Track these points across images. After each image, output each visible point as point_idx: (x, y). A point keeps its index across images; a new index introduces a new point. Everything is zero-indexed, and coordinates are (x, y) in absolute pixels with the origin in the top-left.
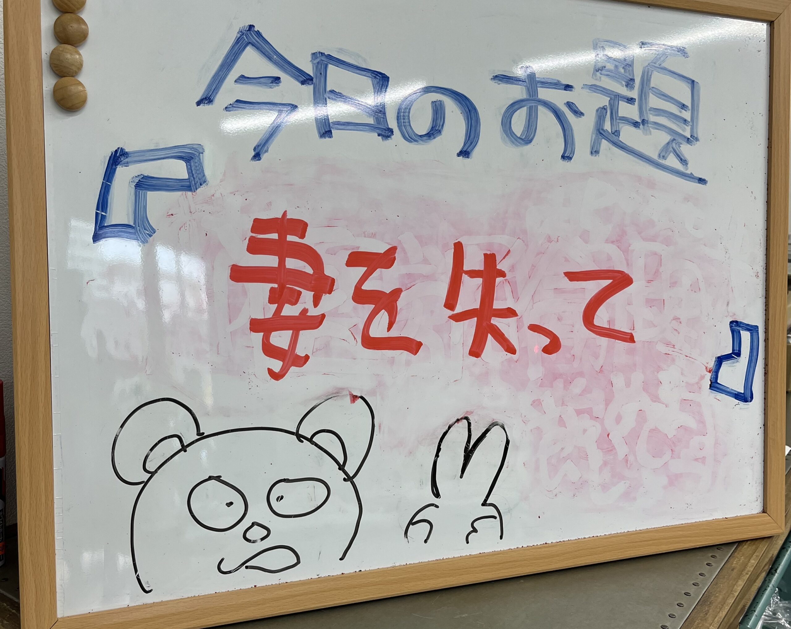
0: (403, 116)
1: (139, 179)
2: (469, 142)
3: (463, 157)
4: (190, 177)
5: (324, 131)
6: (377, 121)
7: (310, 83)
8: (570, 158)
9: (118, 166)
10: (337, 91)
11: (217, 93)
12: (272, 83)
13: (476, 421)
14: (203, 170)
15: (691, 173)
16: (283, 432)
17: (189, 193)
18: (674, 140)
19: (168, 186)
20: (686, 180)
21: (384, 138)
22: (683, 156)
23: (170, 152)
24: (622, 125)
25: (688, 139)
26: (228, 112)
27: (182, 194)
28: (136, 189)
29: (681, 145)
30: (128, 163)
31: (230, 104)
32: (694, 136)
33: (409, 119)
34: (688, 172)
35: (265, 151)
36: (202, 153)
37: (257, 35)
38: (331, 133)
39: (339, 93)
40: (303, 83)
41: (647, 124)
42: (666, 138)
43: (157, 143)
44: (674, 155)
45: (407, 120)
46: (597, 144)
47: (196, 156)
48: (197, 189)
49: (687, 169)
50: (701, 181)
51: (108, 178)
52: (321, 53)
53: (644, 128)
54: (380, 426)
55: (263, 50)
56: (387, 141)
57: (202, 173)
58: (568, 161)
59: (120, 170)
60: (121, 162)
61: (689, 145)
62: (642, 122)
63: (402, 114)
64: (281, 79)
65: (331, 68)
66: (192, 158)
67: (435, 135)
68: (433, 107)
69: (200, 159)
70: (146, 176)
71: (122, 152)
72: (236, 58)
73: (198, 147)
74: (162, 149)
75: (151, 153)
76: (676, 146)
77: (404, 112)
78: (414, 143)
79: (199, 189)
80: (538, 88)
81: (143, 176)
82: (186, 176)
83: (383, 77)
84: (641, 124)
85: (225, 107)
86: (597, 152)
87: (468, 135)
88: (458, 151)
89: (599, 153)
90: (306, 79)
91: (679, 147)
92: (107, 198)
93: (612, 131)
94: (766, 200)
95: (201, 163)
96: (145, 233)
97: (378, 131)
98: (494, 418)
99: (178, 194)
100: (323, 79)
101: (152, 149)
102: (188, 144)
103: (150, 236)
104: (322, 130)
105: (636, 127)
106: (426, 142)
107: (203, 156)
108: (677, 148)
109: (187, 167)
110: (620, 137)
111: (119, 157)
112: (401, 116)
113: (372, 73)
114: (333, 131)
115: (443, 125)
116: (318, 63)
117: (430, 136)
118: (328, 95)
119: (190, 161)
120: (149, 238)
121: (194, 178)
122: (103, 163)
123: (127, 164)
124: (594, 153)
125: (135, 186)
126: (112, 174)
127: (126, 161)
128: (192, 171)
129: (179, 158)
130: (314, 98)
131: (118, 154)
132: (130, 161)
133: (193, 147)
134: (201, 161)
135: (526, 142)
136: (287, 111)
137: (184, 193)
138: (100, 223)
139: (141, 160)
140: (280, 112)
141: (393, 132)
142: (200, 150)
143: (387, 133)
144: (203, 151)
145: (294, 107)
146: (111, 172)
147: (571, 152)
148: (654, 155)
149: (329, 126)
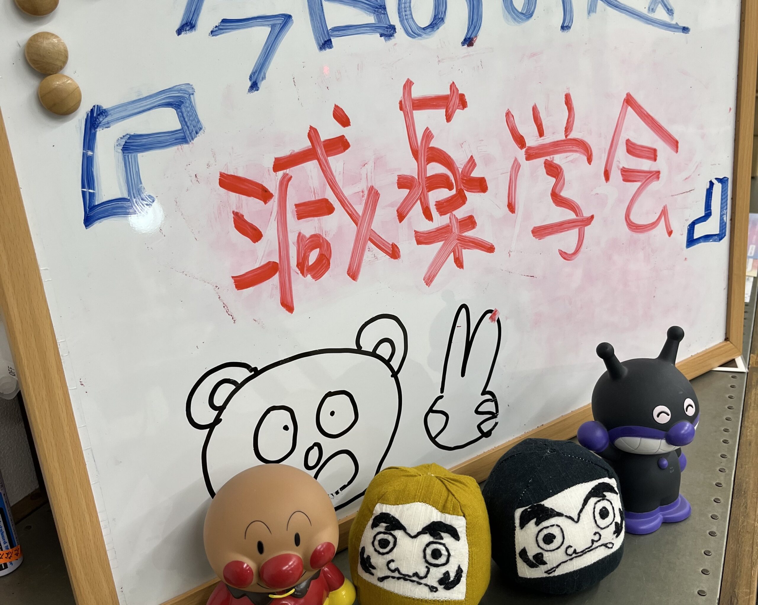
0: (405, 8)
1: (125, 141)
2: (472, 27)
3: (467, 46)
4: (183, 126)
5: (323, 42)
6: (377, 19)
8: (569, 28)
9: (98, 130)
11: (198, 15)
14: (196, 115)
15: (677, 23)
17: (185, 146)
19: (160, 142)
20: (671, 31)
21: (386, 38)
22: (670, 5)
23: (156, 100)
26: (214, 37)
27: (177, 149)
28: (123, 153)
30: (108, 123)
31: (216, 27)
33: (410, 10)
34: (674, 22)
35: (262, 78)
36: (193, 94)
38: (331, 42)
43: (138, 92)
44: (662, 6)
45: (408, 13)
46: (594, 7)
47: (186, 99)
48: (193, 139)
49: (672, 19)
50: (685, 30)
51: (88, 146)
56: (391, 41)
57: (196, 119)
58: (567, 31)
59: (101, 134)
60: (100, 123)
63: (403, 5)
66: (183, 102)
67: (438, 25)
69: (191, 102)
70: (133, 136)
71: (100, 110)
73: (187, 88)
74: (147, 97)
75: (134, 105)
77: (405, 3)
78: (418, 38)
79: (196, 138)
81: (129, 136)
82: (177, 126)
85: (210, 32)
87: (471, 18)
88: (462, 40)
92: (92, 171)
95: (193, 106)
96: (142, 204)
97: (380, 30)
101: (134, 99)
102: (175, 85)
103: (150, 206)
104: (321, 40)
106: (430, 35)
107: (194, 96)
109: (178, 115)
111: (97, 118)
112: (402, 8)
114: (334, 40)
115: (445, 12)
117: (433, 27)
120: (148, 209)
121: (188, 127)
122: (78, 129)
123: (108, 125)
125: (121, 150)
126: (93, 140)
127: (107, 120)
128: (184, 119)
129: (169, 106)
130: (308, 3)
131: (95, 115)
132: (110, 120)
133: (181, 89)
134: (192, 104)
135: (527, 16)
136: (281, 24)
137: (179, 147)
138: (89, 204)
139: (123, 116)
140: (273, 26)
141: (395, 29)
142: (190, 91)
143: (389, 32)
144: (192, 91)
145: (287, 18)
146: (91, 138)
147: (570, 20)
148: (644, 9)
149: (328, 34)
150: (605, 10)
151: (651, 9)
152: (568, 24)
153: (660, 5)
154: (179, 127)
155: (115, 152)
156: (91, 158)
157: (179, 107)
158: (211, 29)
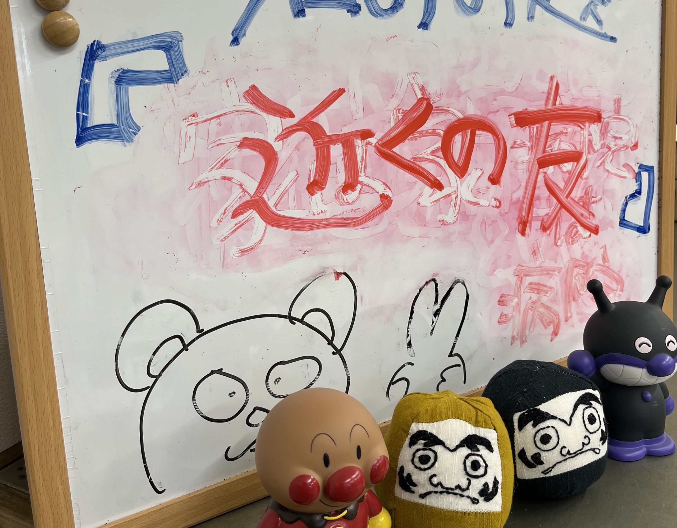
1: (118, 74)
2: (427, 13)
3: (423, 29)
4: (171, 68)
5: (297, 10)
8: (511, 25)
9: (96, 61)
13: (442, 281)
14: (183, 60)
15: (605, 33)
16: (277, 317)
17: (171, 85)
18: (592, 2)
19: (148, 79)
20: (601, 39)
21: (352, 14)
22: (598, 16)
23: (147, 42)
27: (165, 87)
28: (116, 84)
29: (598, 7)
30: (105, 57)
34: (603, 32)
35: (243, 34)
36: (181, 41)
38: (304, 12)
43: (134, 33)
44: (593, 17)
46: (533, 11)
47: (175, 44)
48: (178, 80)
49: (602, 29)
50: (613, 39)
51: (87, 75)
54: (362, 299)
56: (356, 17)
57: (182, 63)
58: (509, 28)
59: (98, 65)
60: (98, 56)
61: (603, 7)
66: (172, 47)
67: (398, 9)
69: (179, 48)
70: (126, 70)
71: (99, 45)
73: (176, 35)
74: (140, 39)
75: (128, 44)
76: (593, 8)
78: (380, 17)
79: (181, 80)
81: (122, 71)
82: (166, 67)
86: (532, 17)
87: (427, 7)
88: (418, 24)
89: (533, 18)
91: (596, 8)
92: (87, 97)
94: (660, 53)
95: (181, 51)
96: (129, 132)
97: (347, 7)
98: (456, 276)
99: (159, 88)
101: (130, 39)
102: (166, 32)
103: (135, 134)
104: (296, 9)
106: (390, 16)
107: (182, 43)
108: (595, 10)
109: (167, 57)
110: (550, 2)
111: (96, 51)
114: (307, 10)
117: (393, 10)
119: (169, 50)
120: (134, 137)
121: (175, 69)
122: (79, 59)
123: (105, 59)
124: (530, 18)
125: (115, 81)
126: (90, 71)
127: (104, 55)
128: (172, 61)
129: (159, 48)
131: (94, 49)
132: (107, 55)
133: (171, 35)
134: (180, 50)
135: (475, 11)
137: (166, 85)
138: (82, 126)
139: (119, 52)
141: (360, 7)
142: (179, 38)
143: (355, 9)
144: (182, 39)
146: (89, 68)
147: (512, 18)
148: (576, 18)
149: (302, 4)
150: (542, 14)
151: (582, 19)
152: (511, 22)
153: (590, 16)
154: (167, 67)
155: (109, 83)
156: (88, 85)
157: (168, 50)
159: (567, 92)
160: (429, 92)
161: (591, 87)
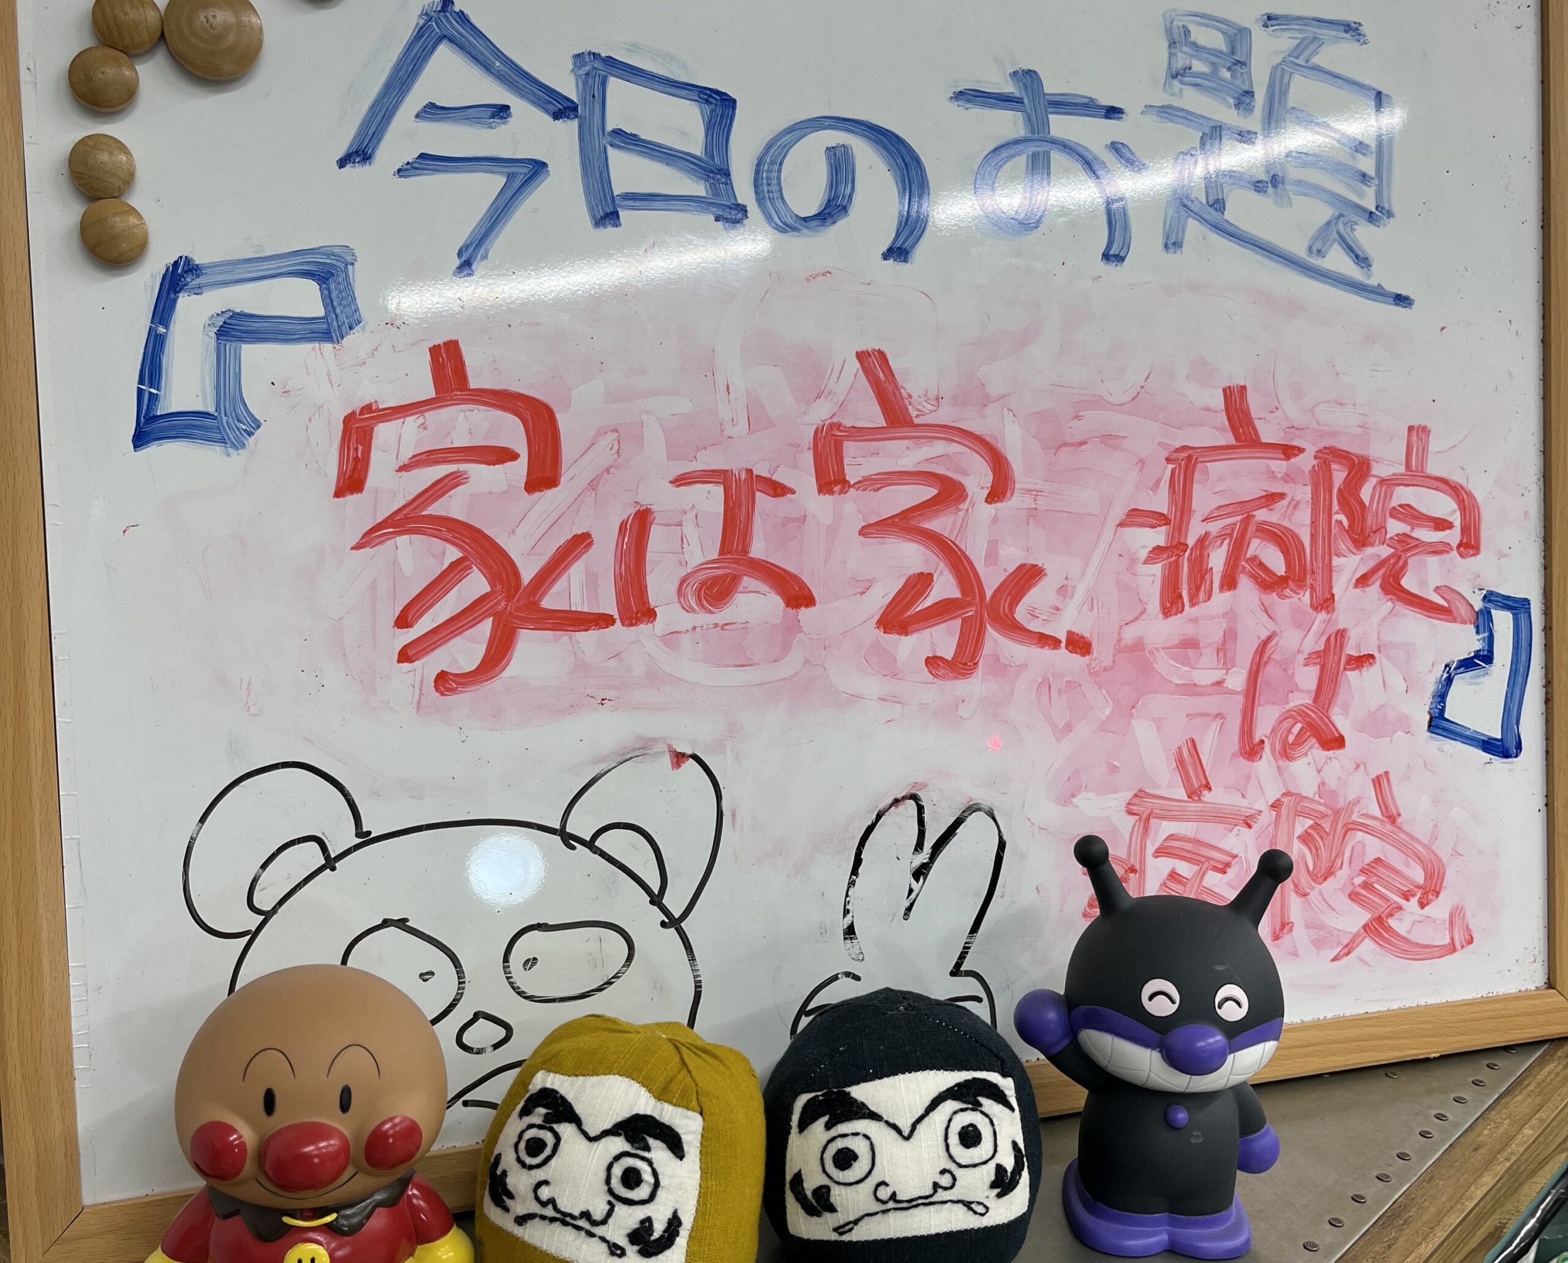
0: (768, 178)
1: (223, 320)
2: (905, 230)
3: (895, 260)
4: (328, 313)
5: (602, 213)
6: (711, 188)
7: (572, 116)
8: (1120, 259)
9: (181, 295)
10: (629, 132)
11: (379, 141)
12: (493, 117)
13: (935, 802)
14: (350, 301)
15: (1379, 285)
16: (533, 828)
17: (327, 346)
18: (1341, 215)
19: (282, 332)
20: (1368, 298)
21: (727, 224)
22: (1360, 248)
23: (285, 264)
24: (1230, 187)
25: (1371, 213)
26: (403, 179)
27: (313, 348)
28: (218, 339)
29: (1355, 227)
30: (200, 287)
31: (408, 163)
32: (1383, 208)
33: (779, 184)
34: (1373, 282)
35: (481, 256)
36: (352, 264)
37: (459, 20)
38: (618, 217)
39: (631, 135)
40: (557, 116)
41: (1283, 184)
42: (1324, 213)
43: (257, 246)
44: (1342, 248)
45: (774, 188)
46: (1178, 229)
47: (339, 269)
48: (342, 337)
49: (1369, 276)
50: (1401, 300)
51: (162, 318)
52: (594, 54)
53: (1276, 193)
54: (734, 816)
55: (471, 50)
56: (736, 230)
57: (352, 304)
58: (1116, 265)
59: (184, 301)
60: (186, 285)
61: (1372, 227)
62: (1271, 181)
63: (765, 175)
64: (512, 110)
65: (616, 86)
66: (332, 275)
67: (835, 217)
68: (829, 159)
69: (347, 276)
70: (238, 314)
71: (189, 265)
72: (418, 69)
73: (342, 252)
74: (269, 257)
75: (244, 266)
76: (1345, 230)
77: (769, 171)
78: (793, 234)
79: (348, 337)
80: (1050, 116)
81: (231, 314)
82: (320, 312)
83: (722, 100)
84: (1270, 185)
85: (396, 170)
86: (1177, 245)
87: (905, 214)
88: (885, 248)
89: (1182, 247)
90: (563, 109)
91: (1353, 230)
92: (160, 359)
93: (1207, 202)
94: (1540, 338)
95: (350, 284)
96: (238, 429)
97: (715, 209)
98: (973, 795)
99: (303, 350)
100: (597, 108)
101: (247, 258)
102: (322, 245)
103: (250, 434)
104: (598, 210)
105: (1259, 192)
106: (818, 231)
107: (353, 268)
108: (1348, 233)
109: (322, 293)
110: (1225, 213)
111: (181, 276)
112: (762, 178)
113: (701, 92)
114: (623, 213)
115: (850, 197)
116: (587, 74)
117: (825, 219)
118: (609, 139)
119: (327, 280)
120: (248, 440)
121: (336, 316)
122: (149, 289)
123: (198, 290)
124: (1170, 245)
125: (216, 333)
126: (169, 311)
127: (197, 283)
128: (332, 301)
129: (306, 276)
130: (581, 147)
131: (179, 271)
132: (203, 284)
133: (333, 252)
134: (349, 280)
135: (1028, 227)
136: (525, 174)
137: (316, 345)
138: (147, 412)
139: (227, 280)
140: (510, 177)
141: (746, 211)
142: (347, 258)
143: (734, 214)
144: (353, 260)
145: (538, 168)
146: (167, 306)
147: (1123, 244)
148: (1298, 248)
149: (613, 202)
150: (1204, 238)
151: (1314, 251)
152: (1120, 251)
153: (1336, 246)
155: (205, 336)
156: (162, 337)
157: (325, 280)
158: (398, 167)
159: (1271, 412)
160: (909, 391)
161: (1341, 404)
